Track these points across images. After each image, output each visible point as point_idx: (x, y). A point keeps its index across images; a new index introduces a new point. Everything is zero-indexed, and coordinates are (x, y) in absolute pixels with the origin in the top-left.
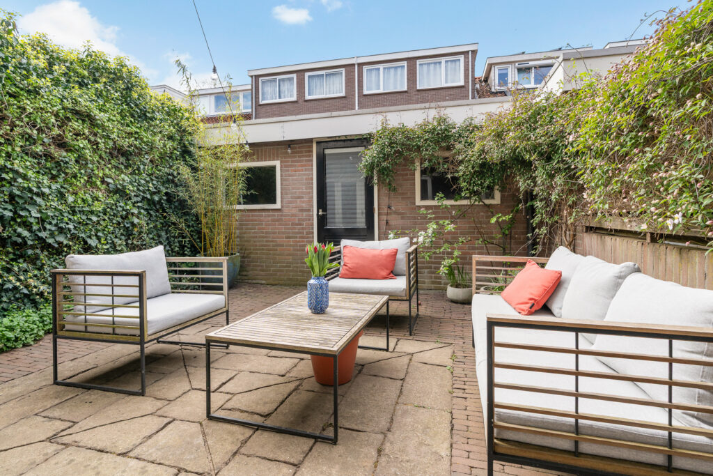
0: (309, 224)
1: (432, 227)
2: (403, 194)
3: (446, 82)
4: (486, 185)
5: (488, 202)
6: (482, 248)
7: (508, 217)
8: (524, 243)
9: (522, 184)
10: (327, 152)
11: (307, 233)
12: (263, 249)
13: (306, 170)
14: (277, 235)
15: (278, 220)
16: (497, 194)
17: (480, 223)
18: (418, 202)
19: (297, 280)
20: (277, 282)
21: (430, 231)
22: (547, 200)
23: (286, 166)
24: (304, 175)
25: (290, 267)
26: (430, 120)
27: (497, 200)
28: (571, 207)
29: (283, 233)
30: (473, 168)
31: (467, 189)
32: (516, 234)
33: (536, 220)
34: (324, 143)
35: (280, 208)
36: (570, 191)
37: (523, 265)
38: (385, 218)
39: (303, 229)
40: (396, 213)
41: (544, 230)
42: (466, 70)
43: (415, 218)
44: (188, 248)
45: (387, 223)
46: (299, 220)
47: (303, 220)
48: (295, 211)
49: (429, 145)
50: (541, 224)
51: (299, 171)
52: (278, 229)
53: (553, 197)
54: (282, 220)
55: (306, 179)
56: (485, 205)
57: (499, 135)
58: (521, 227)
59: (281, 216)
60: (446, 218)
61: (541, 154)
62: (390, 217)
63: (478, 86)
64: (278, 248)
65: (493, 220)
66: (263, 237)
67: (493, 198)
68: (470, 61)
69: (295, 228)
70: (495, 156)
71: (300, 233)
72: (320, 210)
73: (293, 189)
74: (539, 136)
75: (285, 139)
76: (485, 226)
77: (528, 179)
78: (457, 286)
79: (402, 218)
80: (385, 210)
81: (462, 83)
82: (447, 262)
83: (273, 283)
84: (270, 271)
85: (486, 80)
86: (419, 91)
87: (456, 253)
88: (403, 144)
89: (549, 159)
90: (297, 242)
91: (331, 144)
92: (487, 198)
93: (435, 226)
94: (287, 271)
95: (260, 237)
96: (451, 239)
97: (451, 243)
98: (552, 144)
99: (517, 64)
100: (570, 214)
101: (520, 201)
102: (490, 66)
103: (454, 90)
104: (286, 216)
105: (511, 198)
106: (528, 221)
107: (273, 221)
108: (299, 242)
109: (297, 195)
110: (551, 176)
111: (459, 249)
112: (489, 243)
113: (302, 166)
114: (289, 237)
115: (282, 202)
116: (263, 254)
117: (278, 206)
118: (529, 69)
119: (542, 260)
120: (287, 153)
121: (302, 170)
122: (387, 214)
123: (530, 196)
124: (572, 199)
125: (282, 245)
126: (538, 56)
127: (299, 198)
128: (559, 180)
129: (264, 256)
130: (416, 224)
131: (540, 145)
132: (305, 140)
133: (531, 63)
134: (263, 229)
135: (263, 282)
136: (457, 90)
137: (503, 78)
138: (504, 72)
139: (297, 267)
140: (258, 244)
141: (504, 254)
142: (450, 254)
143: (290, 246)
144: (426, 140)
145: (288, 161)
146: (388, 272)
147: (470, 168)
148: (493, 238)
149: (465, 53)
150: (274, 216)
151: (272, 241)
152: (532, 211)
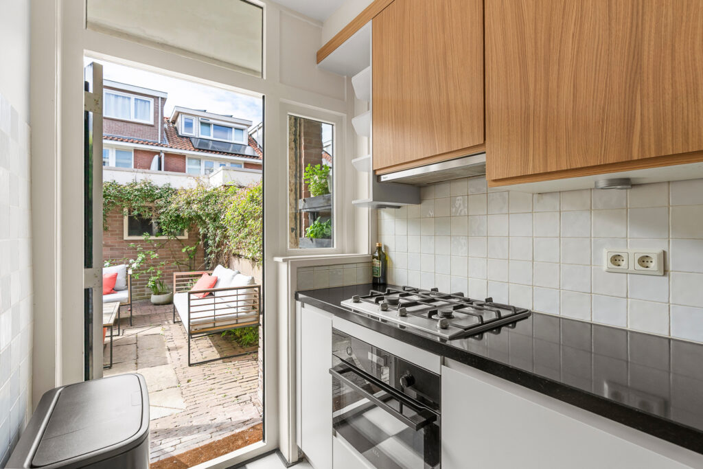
1: (141, 257)
2: (112, 231)
3: (136, 117)
4: (179, 228)
5: (179, 237)
6: (176, 267)
7: (193, 248)
8: (203, 262)
9: (201, 231)
16: (186, 234)
17: (175, 251)
18: (126, 237)
21: (139, 259)
26: (139, 181)
27: (186, 236)
30: (171, 217)
31: (166, 230)
32: (198, 257)
33: (208, 251)
37: (201, 275)
40: (106, 245)
42: (156, 112)
49: (138, 200)
50: (211, 252)
53: (217, 239)
56: (178, 240)
57: (189, 203)
58: (201, 254)
60: (149, 249)
61: (211, 218)
63: (166, 126)
65: (184, 250)
67: (183, 235)
68: (160, 105)
70: (185, 214)
74: (210, 209)
76: (177, 253)
77: (205, 228)
78: (159, 294)
81: (152, 122)
82: (153, 278)
85: (174, 122)
87: (159, 272)
88: (115, 196)
89: (215, 221)
92: (180, 235)
93: (144, 256)
96: (155, 263)
97: (154, 266)
99: (200, 118)
101: (200, 240)
102: (178, 114)
103: (144, 127)
105: (195, 236)
106: (205, 250)
110: (216, 230)
111: (161, 269)
112: (181, 264)
118: (209, 125)
119: (210, 272)
123: (206, 237)
126: (216, 117)
128: (219, 231)
131: (210, 214)
133: (211, 121)
136: (146, 127)
137: (189, 125)
138: (190, 121)
141: (190, 270)
142: (155, 274)
144: (136, 196)
146: (110, 289)
147: (169, 217)
148: (183, 261)
149: (156, 98)
152: (207, 245)
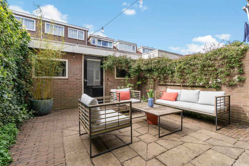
0: (80, 85)
2: (111, 75)
3: (79, 38)
10: (88, 59)
11: (79, 88)
12: (59, 95)
13: (79, 65)
14: (66, 89)
15: (66, 83)
18: (115, 78)
19: (75, 106)
20: (65, 108)
23: (70, 62)
24: (78, 66)
25: (72, 101)
26: (122, 56)
27: (133, 78)
29: (68, 88)
34: (86, 56)
35: (68, 78)
38: (106, 82)
39: (78, 86)
40: (110, 81)
42: (85, 36)
43: (114, 83)
44: (23, 97)
45: (107, 84)
46: (76, 83)
47: (78, 83)
48: (74, 80)
51: (76, 65)
52: (66, 86)
54: (68, 83)
55: (79, 68)
59: (68, 81)
62: (108, 82)
64: (66, 94)
66: (59, 90)
69: (74, 86)
71: (76, 88)
72: (85, 80)
73: (73, 71)
75: (74, 52)
79: (111, 83)
80: (107, 80)
81: (84, 40)
83: (64, 108)
84: (62, 104)
86: (69, 38)
90: (75, 91)
91: (89, 57)
94: (70, 103)
95: (57, 90)
99: (98, 38)
102: (91, 36)
103: (81, 41)
104: (70, 81)
107: (63, 83)
108: (76, 91)
109: (75, 74)
113: (77, 63)
114: (72, 90)
115: (68, 76)
116: (59, 97)
117: (67, 77)
118: (100, 41)
120: (73, 57)
121: (77, 65)
122: (107, 81)
125: (68, 93)
126: (103, 38)
127: (76, 75)
129: (59, 98)
130: (115, 84)
132: (79, 53)
134: (59, 87)
135: (58, 109)
139: (75, 101)
140: (56, 93)
143: (72, 93)
145: (71, 61)
149: (85, 31)
150: (65, 81)
151: (63, 92)
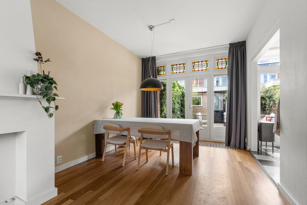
22: (269, 105)
28: (274, 107)
36: (274, 104)
41: (268, 111)
50: (267, 110)
52: (201, 110)
53: (271, 105)
74: (268, 95)
77: (265, 101)
89: (270, 99)
98: (271, 96)
100: (274, 108)
104: (203, 108)
110: (270, 101)
117: (201, 105)
123: (265, 104)
124: (274, 105)
128: (272, 102)
150: (200, 108)
152: (265, 107)
